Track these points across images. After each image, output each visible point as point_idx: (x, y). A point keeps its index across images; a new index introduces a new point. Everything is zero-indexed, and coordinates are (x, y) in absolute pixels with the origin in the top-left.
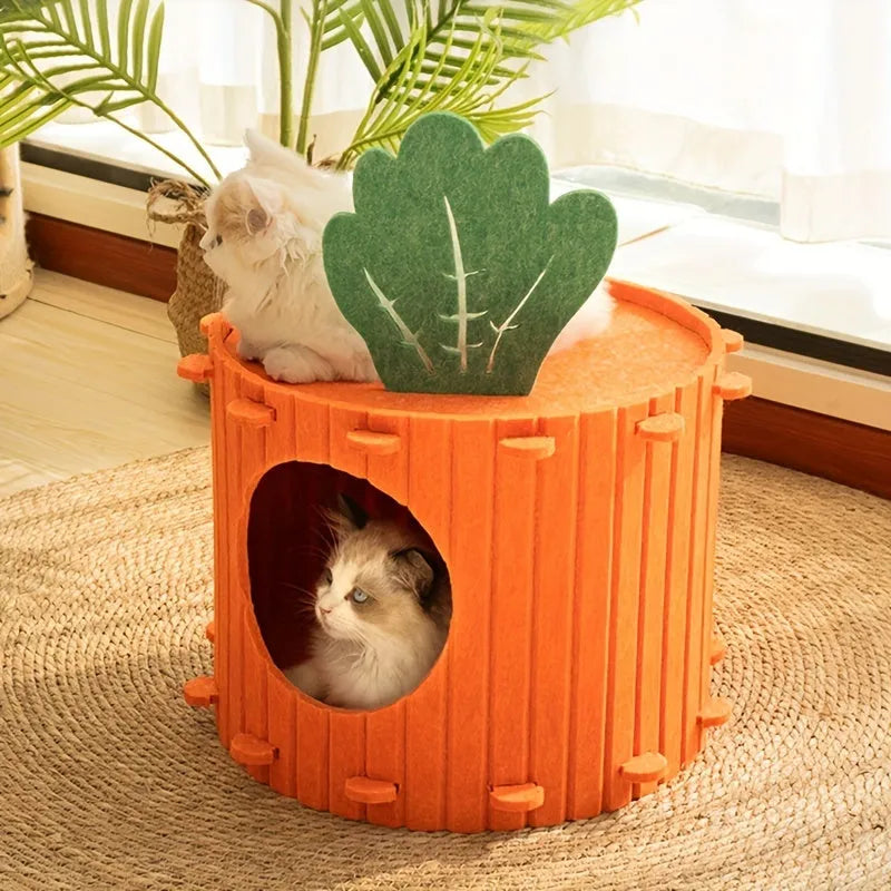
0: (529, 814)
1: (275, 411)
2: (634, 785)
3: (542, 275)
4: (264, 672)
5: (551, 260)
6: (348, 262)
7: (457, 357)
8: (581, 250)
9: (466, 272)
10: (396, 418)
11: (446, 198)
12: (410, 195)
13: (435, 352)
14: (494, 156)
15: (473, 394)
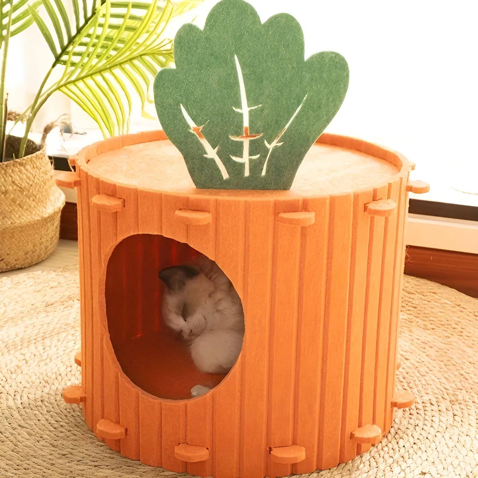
0: (294, 466)
1: (124, 200)
2: (358, 444)
3: (299, 108)
4: (117, 378)
5: (305, 98)
6: (171, 101)
7: (242, 165)
8: (326, 90)
9: (249, 106)
10: (208, 201)
11: (235, 55)
12: (212, 55)
13: (227, 162)
14: (268, 27)
15: (253, 189)
